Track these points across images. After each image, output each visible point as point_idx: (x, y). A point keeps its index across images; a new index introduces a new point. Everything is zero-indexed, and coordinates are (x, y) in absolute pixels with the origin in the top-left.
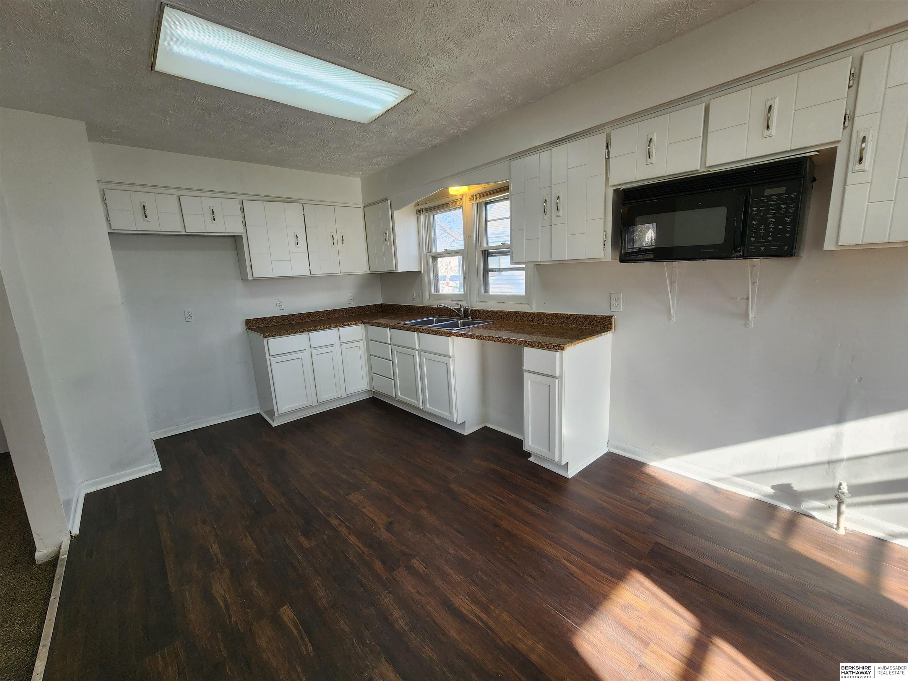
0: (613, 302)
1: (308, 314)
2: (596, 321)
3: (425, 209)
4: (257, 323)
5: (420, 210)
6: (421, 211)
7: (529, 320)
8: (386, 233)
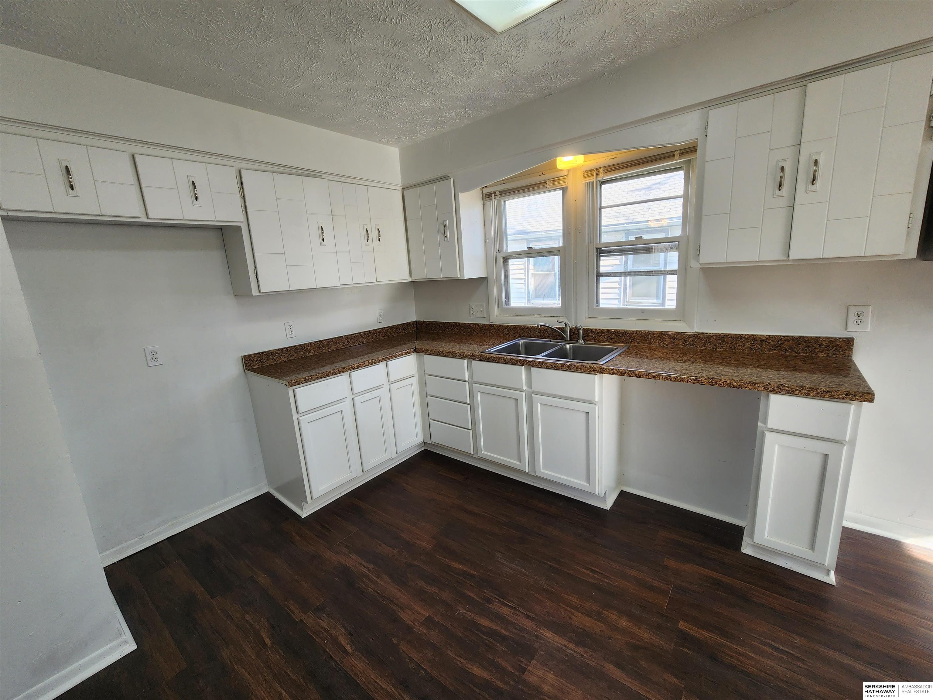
0: (852, 318)
1: (329, 340)
2: (820, 345)
3: (499, 192)
4: (260, 361)
5: (492, 193)
6: (493, 195)
7: (687, 343)
8: (445, 225)
